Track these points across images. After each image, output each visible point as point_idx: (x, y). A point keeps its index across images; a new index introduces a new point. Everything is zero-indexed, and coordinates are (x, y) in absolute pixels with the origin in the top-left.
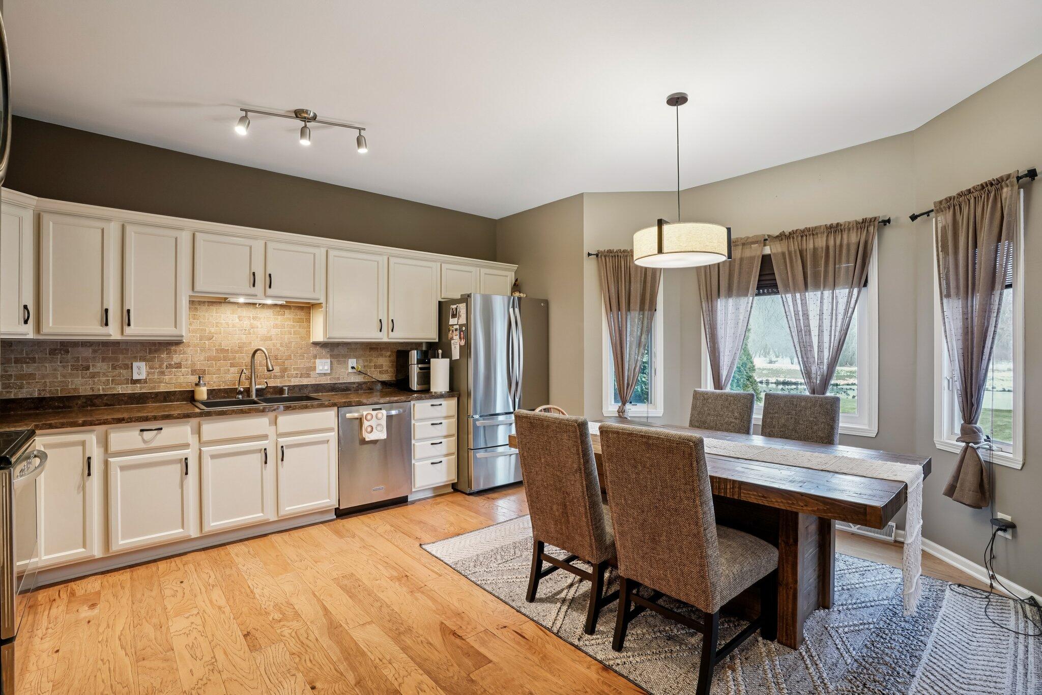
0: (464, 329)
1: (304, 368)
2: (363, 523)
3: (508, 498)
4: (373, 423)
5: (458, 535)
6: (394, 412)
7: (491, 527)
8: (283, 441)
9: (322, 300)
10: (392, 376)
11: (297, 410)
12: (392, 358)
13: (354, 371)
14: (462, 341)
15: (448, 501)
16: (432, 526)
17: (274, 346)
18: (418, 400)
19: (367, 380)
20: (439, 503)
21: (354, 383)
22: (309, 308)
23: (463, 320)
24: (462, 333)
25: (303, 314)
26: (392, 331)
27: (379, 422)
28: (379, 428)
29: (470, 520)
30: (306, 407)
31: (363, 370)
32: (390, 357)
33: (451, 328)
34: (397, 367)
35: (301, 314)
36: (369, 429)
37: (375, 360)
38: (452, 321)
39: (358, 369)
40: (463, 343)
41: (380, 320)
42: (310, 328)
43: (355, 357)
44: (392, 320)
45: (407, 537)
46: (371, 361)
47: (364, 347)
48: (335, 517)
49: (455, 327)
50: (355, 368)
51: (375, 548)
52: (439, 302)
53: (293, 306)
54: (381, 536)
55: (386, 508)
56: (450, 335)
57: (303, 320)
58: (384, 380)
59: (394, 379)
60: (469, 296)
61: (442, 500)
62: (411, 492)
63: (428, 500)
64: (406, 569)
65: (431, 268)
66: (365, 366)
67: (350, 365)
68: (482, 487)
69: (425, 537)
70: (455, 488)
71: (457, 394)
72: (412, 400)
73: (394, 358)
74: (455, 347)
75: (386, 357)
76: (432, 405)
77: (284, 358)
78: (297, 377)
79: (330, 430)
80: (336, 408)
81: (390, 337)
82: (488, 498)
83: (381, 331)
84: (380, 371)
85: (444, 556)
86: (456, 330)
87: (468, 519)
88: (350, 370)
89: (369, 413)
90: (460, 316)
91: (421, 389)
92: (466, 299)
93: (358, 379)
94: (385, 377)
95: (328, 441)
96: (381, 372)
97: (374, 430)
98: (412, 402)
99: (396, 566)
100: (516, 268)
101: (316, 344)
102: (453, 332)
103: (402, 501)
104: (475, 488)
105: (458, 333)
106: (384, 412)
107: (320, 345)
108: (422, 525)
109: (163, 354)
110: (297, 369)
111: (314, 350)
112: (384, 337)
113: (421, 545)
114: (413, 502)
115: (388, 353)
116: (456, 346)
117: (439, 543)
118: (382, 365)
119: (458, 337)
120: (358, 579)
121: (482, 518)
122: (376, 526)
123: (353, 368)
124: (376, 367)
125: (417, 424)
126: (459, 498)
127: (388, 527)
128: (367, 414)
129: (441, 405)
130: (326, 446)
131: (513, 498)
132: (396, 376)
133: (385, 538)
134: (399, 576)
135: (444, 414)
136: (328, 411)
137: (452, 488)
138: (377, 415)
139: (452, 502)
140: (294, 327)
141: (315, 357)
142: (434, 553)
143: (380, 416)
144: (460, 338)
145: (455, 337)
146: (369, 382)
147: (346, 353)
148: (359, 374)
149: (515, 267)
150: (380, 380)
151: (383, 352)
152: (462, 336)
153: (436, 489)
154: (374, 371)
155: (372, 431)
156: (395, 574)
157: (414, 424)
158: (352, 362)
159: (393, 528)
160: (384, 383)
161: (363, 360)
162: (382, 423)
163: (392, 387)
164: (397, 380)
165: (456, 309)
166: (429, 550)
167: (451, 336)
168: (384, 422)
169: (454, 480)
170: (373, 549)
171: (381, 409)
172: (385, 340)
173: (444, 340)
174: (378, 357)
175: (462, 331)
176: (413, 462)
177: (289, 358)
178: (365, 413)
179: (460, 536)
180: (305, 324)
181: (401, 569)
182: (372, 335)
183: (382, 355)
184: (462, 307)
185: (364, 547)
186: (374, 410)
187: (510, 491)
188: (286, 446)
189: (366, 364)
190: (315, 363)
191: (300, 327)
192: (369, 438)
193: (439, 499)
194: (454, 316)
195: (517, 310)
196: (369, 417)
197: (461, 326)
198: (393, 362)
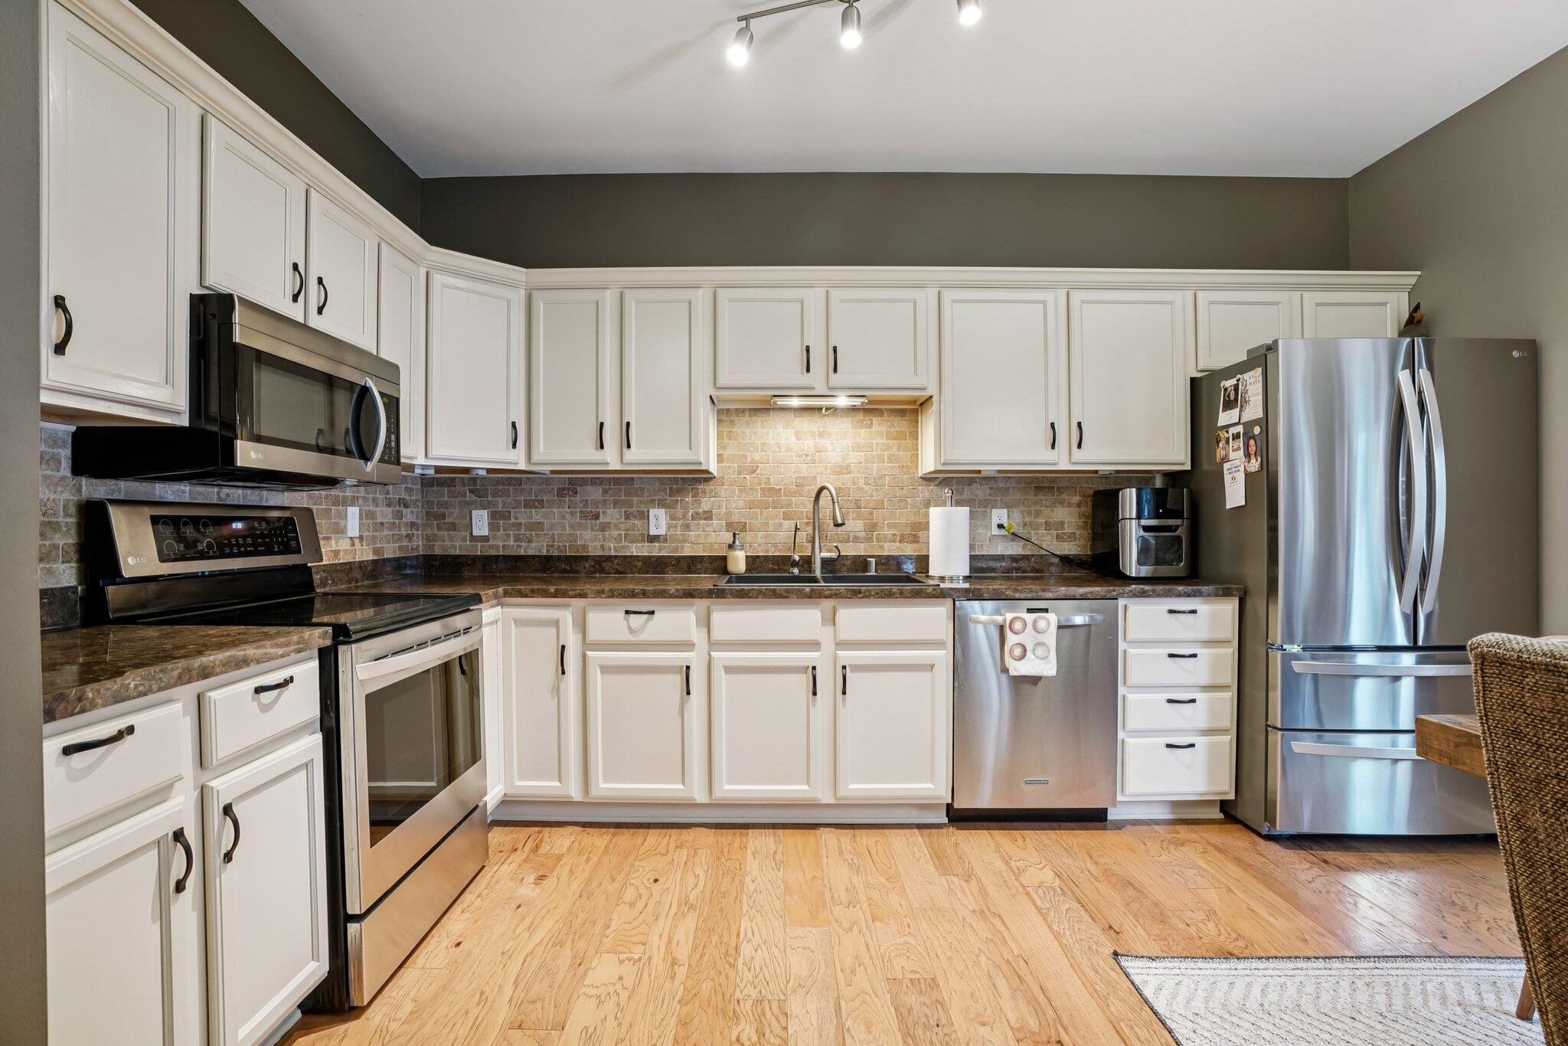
0: (1257, 430)
1: (906, 525)
2: (998, 849)
3: (1392, 876)
4: (1028, 638)
5: (1229, 956)
6: (1079, 620)
7: (1336, 964)
8: (846, 656)
9: (932, 390)
10: (1085, 547)
11: (872, 599)
12: (1083, 509)
13: (1003, 532)
14: (1253, 460)
15: (1209, 843)
16: (1156, 904)
17: (854, 483)
18: (1137, 596)
19: (1029, 553)
20: (1182, 844)
21: (1001, 558)
22: (915, 412)
23: (1254, 410)
24: (1252, 442)
25: (905, 423)
26: (1079, 446)
27: (1040, 638)
28: (1040, 651)
29: (1272, 920)
30: (889, 595)
31: (1020, 531)
32: (1079, 505)
33: (1223, 435)
34: (1093, 528)
35: (901, 424)
36: (1018, 652)
37: (1047, 512)
38: (1225, 418)
39: (1010, 529)
40: (1254, 465)
41: (1053, 425)
42: (917, 450)
43: (1008, 506)
44: (1079, 424)
45: (1087, 917)
46: (1037, 514)
47: (1023, 485)
48: (946, 820)
49: (1233, 430)
50: (1004, 528)
51: (1004, 924)
52: (1193, 380)
53: (886, 409)
54: (1028, 894)
55: (1054, 824)
56: (1220, 453)
57: (905, 435)
58: (1067, 553)
59: (1089, 553)
60: (1272, 348)
61: (1193, 836)
62: (1114, 802)
63: (1156, 827)
64: (1065, 1019)
65: (1171, 303)
66: (1025, 525)
67: (995, 521)
68: (1306, 829)
69: (1137, 936)
70: (1229, 813)
71: (1237, 589)
72: (1122, 595)
73: (1087, 509)
74: (1234, 478)
75: (1070, 505)
76: (1171, 612)
77: (872, 505)
78: (894, 541)
79: (939, 644)
80: (949, 602)
81: (1074, 460)
82: (1325, 862)
83: (1053, 446)
84: (1057, 534)
85: (1176, 1017)
86: (1236, 437)
87: (1262, 911)
88: (995, 531)
89: (1017, 618)
90: (1245, 402)
91: (1149, 576)
92: (1263, 358)
93: (1015, 549)
94: (1070, 549)
95: (932, 666)
96: (1059, 538)
97: (1029, 654)
98: (1121, 602)
99: (1041, 997)
100: (1413, 281)
101: (927, 479)
102: (1228, 442)
103: (1094, 818)
104: (1282, 827)
105: (1241, 443)
106: (1052, 617)
107: (937, 482)
108: (1131, 892)
109: (687, 496)
110: (895, 526)
111: (925, 491)
112: (1061, 460)
113: (1116, 954)
114: (1120, 825)
115: (1076, 499)
116: (1236, 474)
117: (1167, 963)
118: (1062, 523)
119: (1241, 453)
120: (941, 1003)
121: (1303, 921)
122: (1021, 864)
123: (1001, 526)
124: (1048, 525)
125: (1131, 651)
126: (1238, 840)
127: (1048, 876)
128: (1014, 618)
129: (1194, 612)
130: (927, 675)
131: (1406, 879)
132: (1093, 545)
133: (1035, 905)
134: (1039, 1033)
135: (1204, 636)
136: (932, 605)
137: (1222, 810)
138: (1035, 622)
139: (1218, 849)
140: (889, 448)
141: (928, 504)
142: (1148, 993)
143: (1042, 624)
144: (1248, 455)
145: (1232, 455)
146: (1033, 556)
147: (988, 497)
148: (1012, 540)
149: (1410, 277)
150: (1058, 553)
151: (1065, 496)
152: (1252, 449)
153: (1176, 805)
154: (1044, 536)
155: (1023, 656)
156: (1032, 1023)
157: (1125, 651)
158: (999, 515)
159: (1057, 882)
160: (1065, 560)
161: (1022, 513)
162: (1047, 642)
163: (1084, 568)
164: (1094, 556)
165: (1236, 387)
166: (1137, 980)
167: (1223, 453)
168: (1051, 638)
169: (1225, 793)
170: (1000, 926)
171: (1046, 610)
172: (1064, 466)
173: (1205, 466)
174: (1053, 505)
175: (1253, 437)
176: (1121, 735)
177: (880, 505)
178: (1009, 616)
179: (1233, 963)
180: (909, 442)
181: (1051, 1013)
182: (1038, 456)
183: (1061, 503)
184: (1252, 381)
185: (982, 912)
186: (1030, 611)
187: (1396, 857)
188: (851, 666)
189: (1027, 519)
190: (927, 515)
191: (899, 448)
192: (1015, 670)
193: (1184, 832)
194: (1229, 405)
195: (1423, 374)
196: (1018, 626)
197: (1249, 425)
198: (1086, 517)
